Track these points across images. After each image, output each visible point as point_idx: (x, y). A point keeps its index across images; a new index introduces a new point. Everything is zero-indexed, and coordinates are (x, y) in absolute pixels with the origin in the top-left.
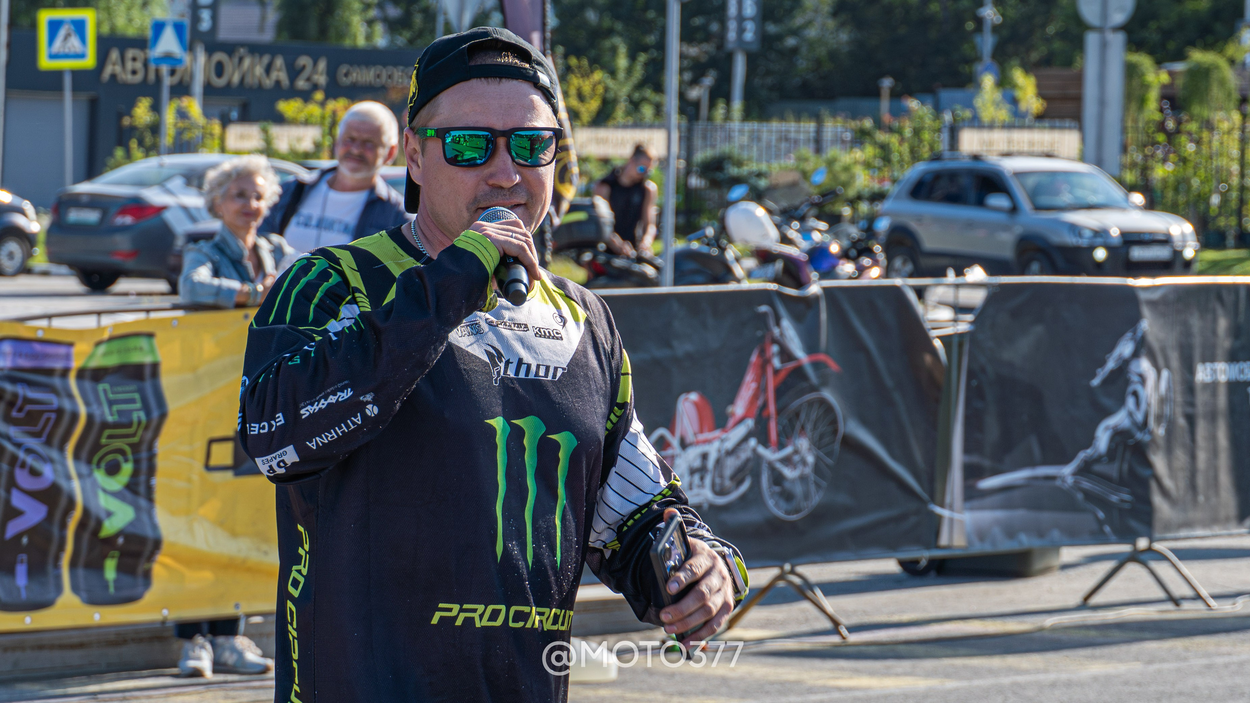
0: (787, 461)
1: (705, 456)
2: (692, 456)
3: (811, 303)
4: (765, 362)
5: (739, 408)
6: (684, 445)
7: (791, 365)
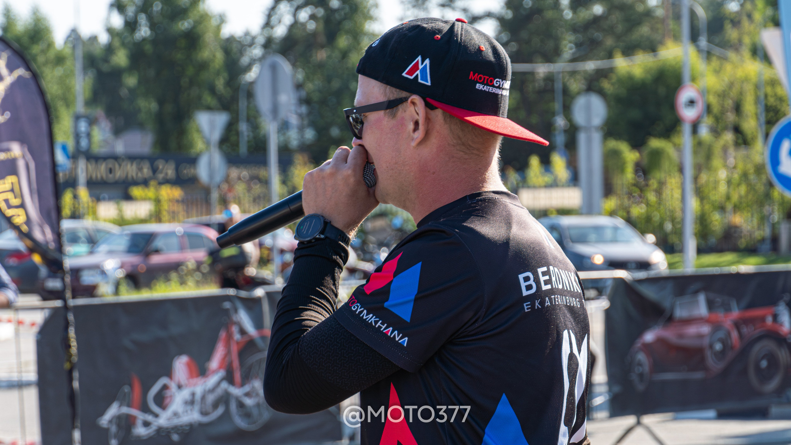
0: (247, 395)
1: (193, 394)
2: (185, 394)
3: (258, 301)
4: (229, 336)
5: (214, 364)
6: (180, 387)
7: (246, 339)
